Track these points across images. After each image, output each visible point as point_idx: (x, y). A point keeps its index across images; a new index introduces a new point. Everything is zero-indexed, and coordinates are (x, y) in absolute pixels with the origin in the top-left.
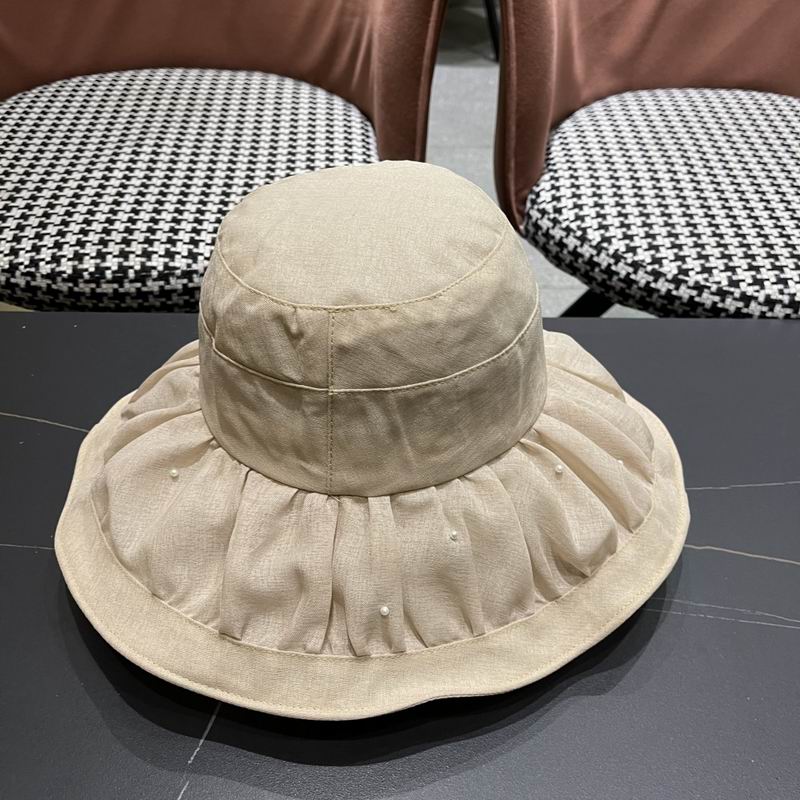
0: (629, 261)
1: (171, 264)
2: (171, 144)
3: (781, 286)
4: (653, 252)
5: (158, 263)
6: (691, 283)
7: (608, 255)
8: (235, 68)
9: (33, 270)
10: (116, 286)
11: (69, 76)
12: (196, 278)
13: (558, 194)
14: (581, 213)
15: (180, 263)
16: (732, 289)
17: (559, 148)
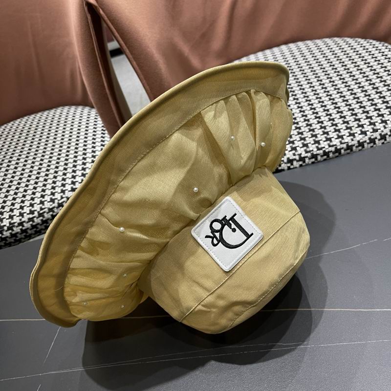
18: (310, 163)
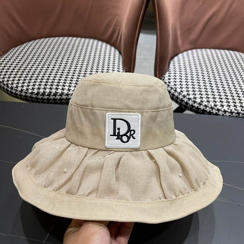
0: (187, 98)
1: (63, 92)
2: (66, 59)
3: (228, 107)
4: (194, 96)
5: (60, 91)
6: (204, 105)
7: (182, 96)
8: (86, 37)
9: (27, 91)
10: (48, 97)
11: (41, 38)
12: (69, 96)
13: (170, 78)
14: (176, 84)
15: (66, 92)
16: (215, 107)
17: (172, 65)
18: (235, 116)
